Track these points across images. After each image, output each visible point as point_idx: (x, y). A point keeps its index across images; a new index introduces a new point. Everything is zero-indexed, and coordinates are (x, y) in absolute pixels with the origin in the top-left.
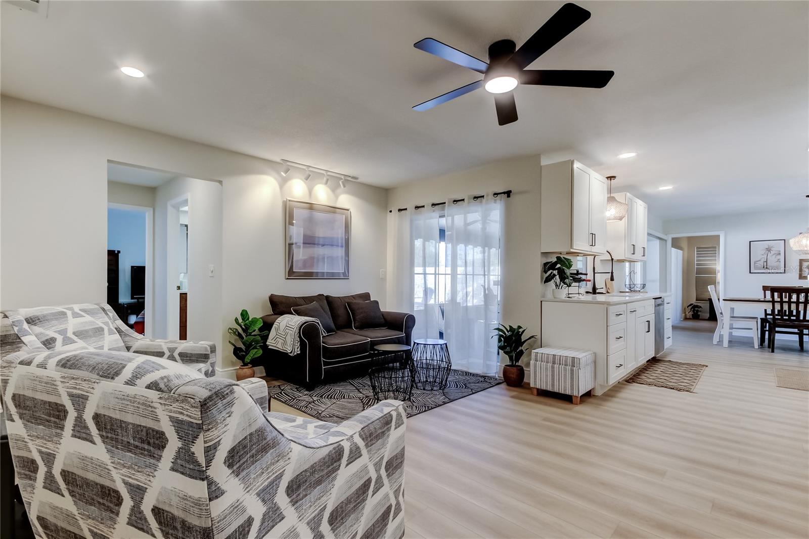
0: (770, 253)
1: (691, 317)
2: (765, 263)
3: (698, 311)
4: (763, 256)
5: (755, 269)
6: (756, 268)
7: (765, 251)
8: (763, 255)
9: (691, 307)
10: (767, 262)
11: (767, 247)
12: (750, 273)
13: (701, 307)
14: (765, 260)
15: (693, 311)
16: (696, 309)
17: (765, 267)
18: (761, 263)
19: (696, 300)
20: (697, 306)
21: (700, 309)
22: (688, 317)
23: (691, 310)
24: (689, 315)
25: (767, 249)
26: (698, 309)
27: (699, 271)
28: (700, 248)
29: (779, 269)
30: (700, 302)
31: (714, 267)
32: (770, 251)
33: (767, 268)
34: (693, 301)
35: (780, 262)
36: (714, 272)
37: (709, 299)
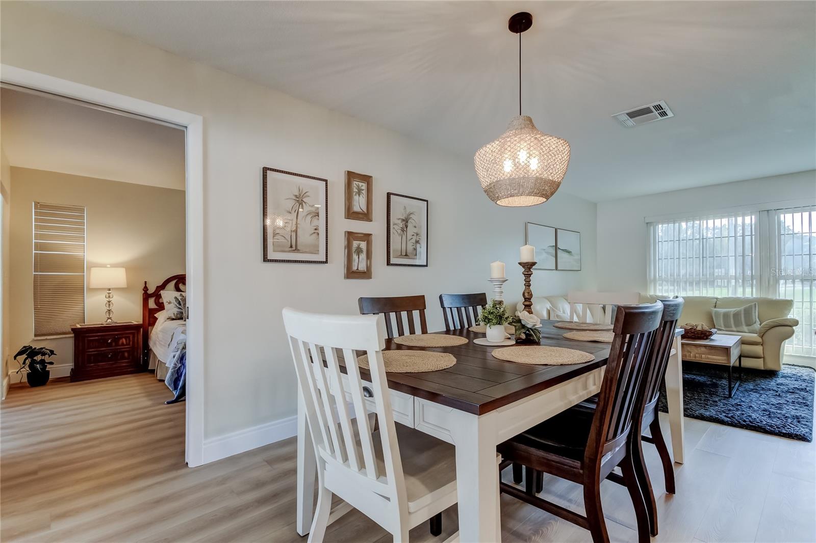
0: (303, 209)
1: (25, 380)
2: (294, 235)
3: (42, 362)
4: (289, 218)
5: (274, 251)
6: (275, 248)
7: (293, 202)
8: (289, 213)
9: (25, 356)
10: (296, 231)
11: (297, 194)
12: (265, 259)
13: (52, 352)
14: (294, 229)
15: (31, 365)
16: (38, 358)
17: (294, 245)
18: (286, 237)
19: (36, 335)
20: (41, 352)
21: (47, 359)
22: (15, 381)
23: (24, 363)
24: (20, 375)
25: (296, 196)
26: (43, 358)
27: (42, 263)
28: (44, 206)
29: (316, 252)
30: (47, 339)
31: (77, 253)
32: (302, 205)
33: (297, 250)
34: (28, 339)
35: (318, 234)
36: (78, 265)
37: (73, 329)
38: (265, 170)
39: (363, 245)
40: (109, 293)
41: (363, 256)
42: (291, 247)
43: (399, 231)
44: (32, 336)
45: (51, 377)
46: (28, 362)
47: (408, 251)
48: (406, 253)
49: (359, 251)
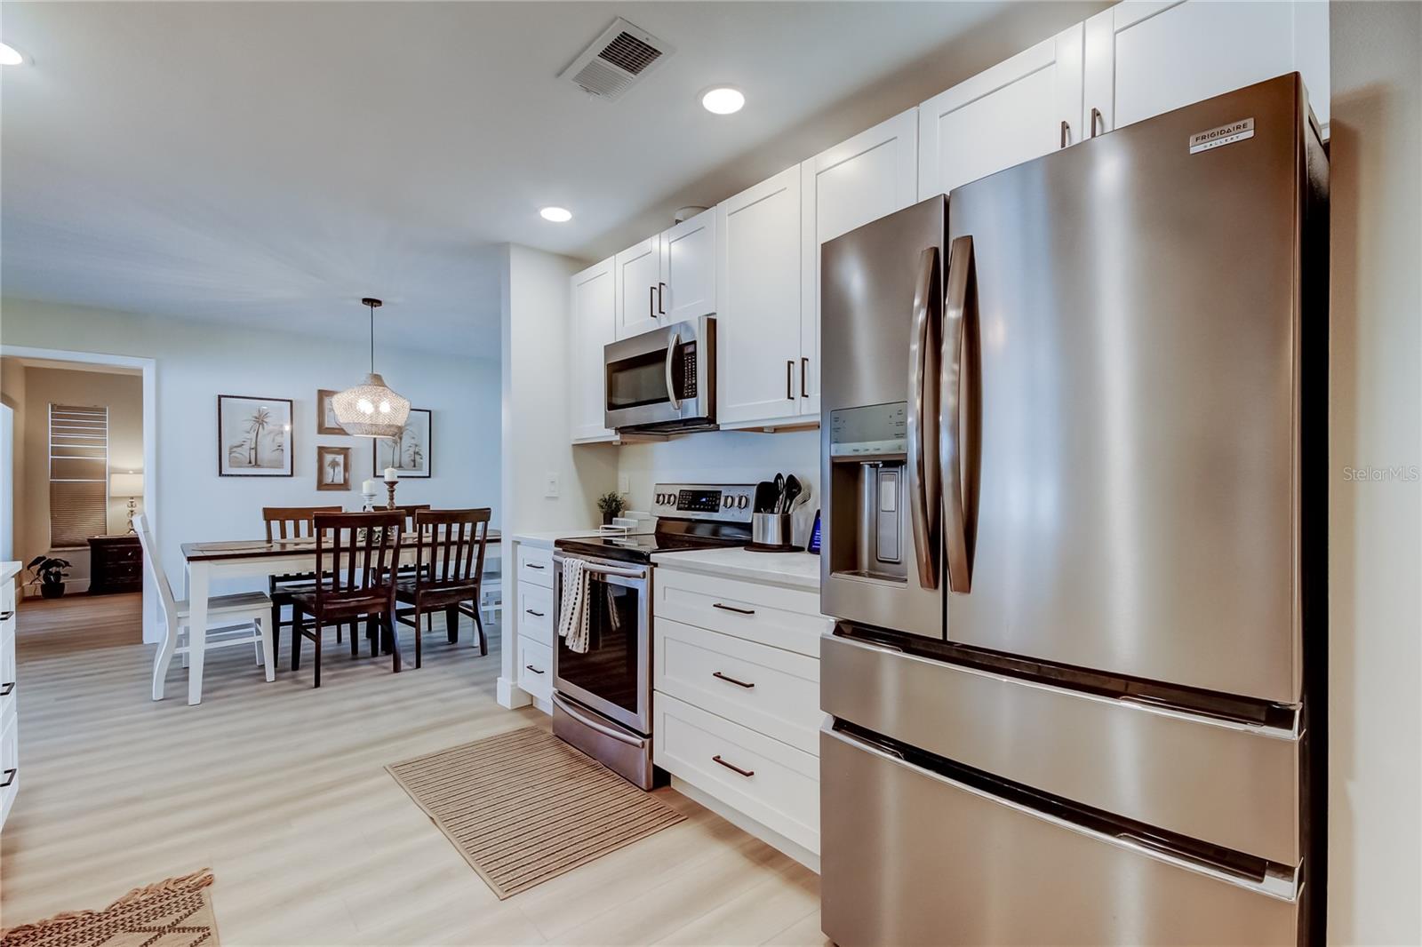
0: (263, 428)
1: (39, 593)
2: (253, 452)
3: (58, 575)
4: (248, 436)
5: (231, 466)
6: (234, 464)
7: (252, 423)
8: (248, 432)
9: (38, 566)
10: (256, 449)
11: (257, 415)
12: (220, 474)
13: (67, 564)
14: (253, 446)
15: (46, 578)
16: (53, 570)
17: (253, 461)
18: (245, 453)
19: (53, 546)
20: (55, 563)
21: (62, 571)
22: (28, 594)
23: (38, 574)
24: (34, 587)
25: (256, 418)
26: (58, 569)
27: (59, 469)
28: (60, 408)
29: (281, 466)
30: (65, 551)
31: (100, 458)
32: (263, 425)
33: (257, 465)
34: (44, 549)
35: (282, 450)
36: (100, 471)
37: (89, 540)
38: (220, 397)
39: (340, 459)
40: (132, 502)
41: (341, 469)
42: (250, 462)
43: (390, 443)
44: (48, 547)
45: (66, 591)
46: (42, 573)
47: (402, 462)
48: (400, 463)
49: (334, 464)
